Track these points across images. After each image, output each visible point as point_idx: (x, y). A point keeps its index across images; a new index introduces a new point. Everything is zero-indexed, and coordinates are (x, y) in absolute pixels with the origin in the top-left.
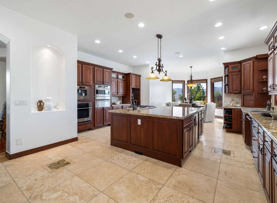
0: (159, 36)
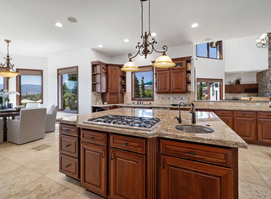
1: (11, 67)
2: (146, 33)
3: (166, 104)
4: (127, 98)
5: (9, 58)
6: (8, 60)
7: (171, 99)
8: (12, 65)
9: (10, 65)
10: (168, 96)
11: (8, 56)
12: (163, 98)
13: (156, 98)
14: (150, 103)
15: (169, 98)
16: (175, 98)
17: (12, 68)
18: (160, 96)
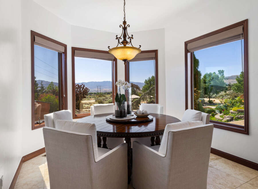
1: (128, 40)
5: (126, 26)
6: (125, 29)
8: (130, 37)
9: (127, 37)
11: (125, 23)
17: (130, 41)
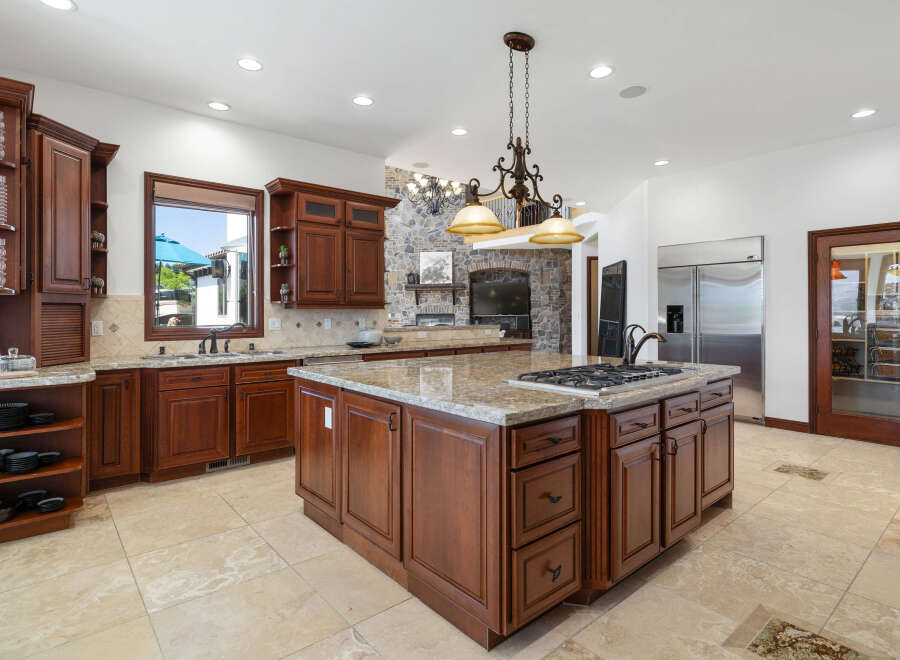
0: (520, 42)
2: (519, 139)
3: (308, 344)
4: (114, 328)
7: (327, 328)
10: (316, 315)
12: (298, 325)
13: (274, 323)
14: (252, 346)
15: (319, 324)
16: (338, 324)
18: (287, 317)
